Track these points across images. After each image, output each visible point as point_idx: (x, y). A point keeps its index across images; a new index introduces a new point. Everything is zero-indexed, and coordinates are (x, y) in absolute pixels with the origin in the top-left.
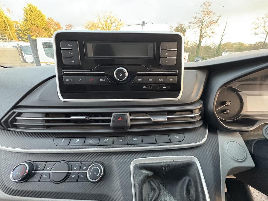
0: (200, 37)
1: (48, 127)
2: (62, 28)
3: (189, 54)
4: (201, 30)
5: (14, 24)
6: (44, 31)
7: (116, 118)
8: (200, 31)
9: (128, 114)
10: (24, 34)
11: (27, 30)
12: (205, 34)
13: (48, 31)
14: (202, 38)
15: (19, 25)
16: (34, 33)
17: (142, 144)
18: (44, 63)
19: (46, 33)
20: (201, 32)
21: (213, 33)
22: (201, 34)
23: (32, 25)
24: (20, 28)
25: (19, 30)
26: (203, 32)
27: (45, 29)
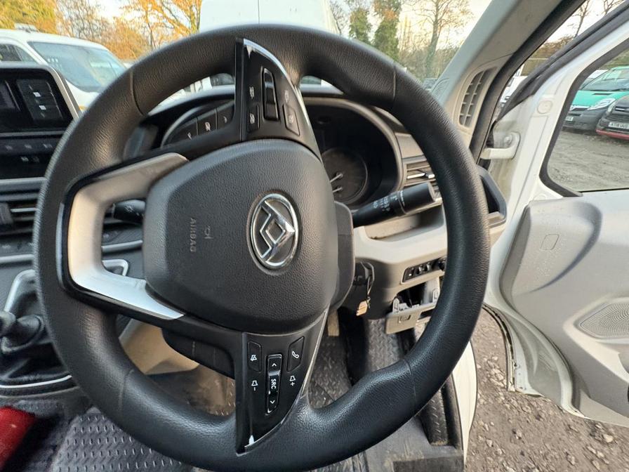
0: (436, 23)
4: (437, 6)
8: (435, 9)
12: (445, 17)
14: (439, 27)
20: (438, 10)
21: (463, 12)
22: (436, 16)
26: (441, 10)
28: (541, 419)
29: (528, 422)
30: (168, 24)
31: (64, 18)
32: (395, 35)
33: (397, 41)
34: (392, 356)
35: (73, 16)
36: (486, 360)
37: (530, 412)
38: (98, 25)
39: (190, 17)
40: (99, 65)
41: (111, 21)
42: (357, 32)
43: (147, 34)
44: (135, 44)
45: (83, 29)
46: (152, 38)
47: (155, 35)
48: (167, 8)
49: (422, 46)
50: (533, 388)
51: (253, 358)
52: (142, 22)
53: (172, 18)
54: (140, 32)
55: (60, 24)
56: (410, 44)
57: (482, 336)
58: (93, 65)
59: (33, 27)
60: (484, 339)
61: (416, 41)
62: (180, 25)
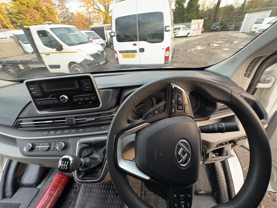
1: (37, 127)
2: (55, 5)
3: (204, 21)
5: (3, 6)
6: (36, 11)
7: (68, 120)
9: (74, 118)
10: (16, 18)
11: (19, 13)
13: (40, 11)
15: (8, 7)
16: (27, 15)
17: (84, 132)
18: (44, 53)
19: (39, 13)
23: (21, 5)
24: (10, 11)
25: (10, 14)
27: (37, 9)
28: (276, 202)
29: (268, 202)
30: (96, 11)
31: (58, 14)
32: (198, 3)
33: (199, 6)
34: (203, 169)
35: (61, 13)
36: (245, 169)
37: (270, 197)
38: (70, 15)
39: (105, 7)
40: (72, 34)
41: (75, 13)
42: (178, 4)
43: (88, 16)
44: (84, 21)
45: (65, 17)
46: (90, 18)
47: (91, 16)
48: (96, 4)
49: (212, 7)
50: (273, 189)
51: (175, 196)
52: (86, 11)
53: (98, 8)
54: (85, 16)
55: (57, 17)
56: (205, 7)
57: (244, 157)
58: (71, 34)
59: (51, 22)
60: (245, 159)
61: (209, 5)
62: (101, 11)
